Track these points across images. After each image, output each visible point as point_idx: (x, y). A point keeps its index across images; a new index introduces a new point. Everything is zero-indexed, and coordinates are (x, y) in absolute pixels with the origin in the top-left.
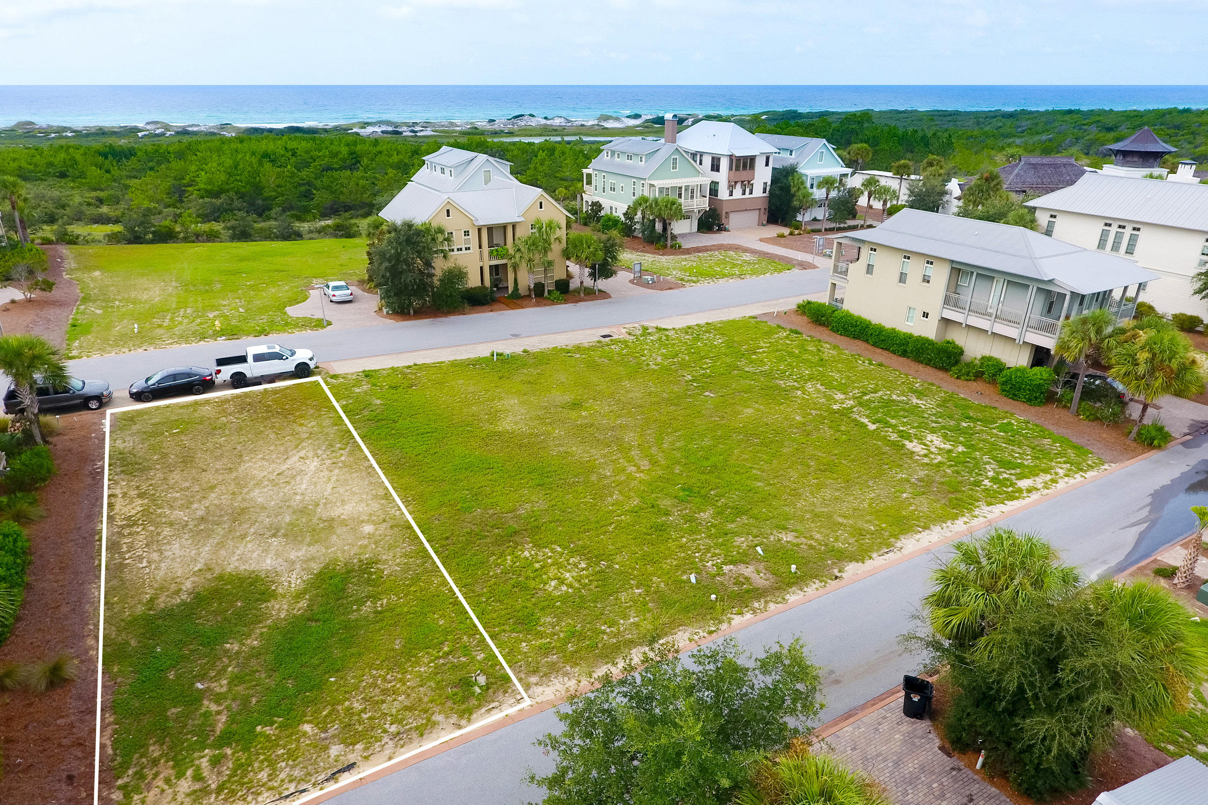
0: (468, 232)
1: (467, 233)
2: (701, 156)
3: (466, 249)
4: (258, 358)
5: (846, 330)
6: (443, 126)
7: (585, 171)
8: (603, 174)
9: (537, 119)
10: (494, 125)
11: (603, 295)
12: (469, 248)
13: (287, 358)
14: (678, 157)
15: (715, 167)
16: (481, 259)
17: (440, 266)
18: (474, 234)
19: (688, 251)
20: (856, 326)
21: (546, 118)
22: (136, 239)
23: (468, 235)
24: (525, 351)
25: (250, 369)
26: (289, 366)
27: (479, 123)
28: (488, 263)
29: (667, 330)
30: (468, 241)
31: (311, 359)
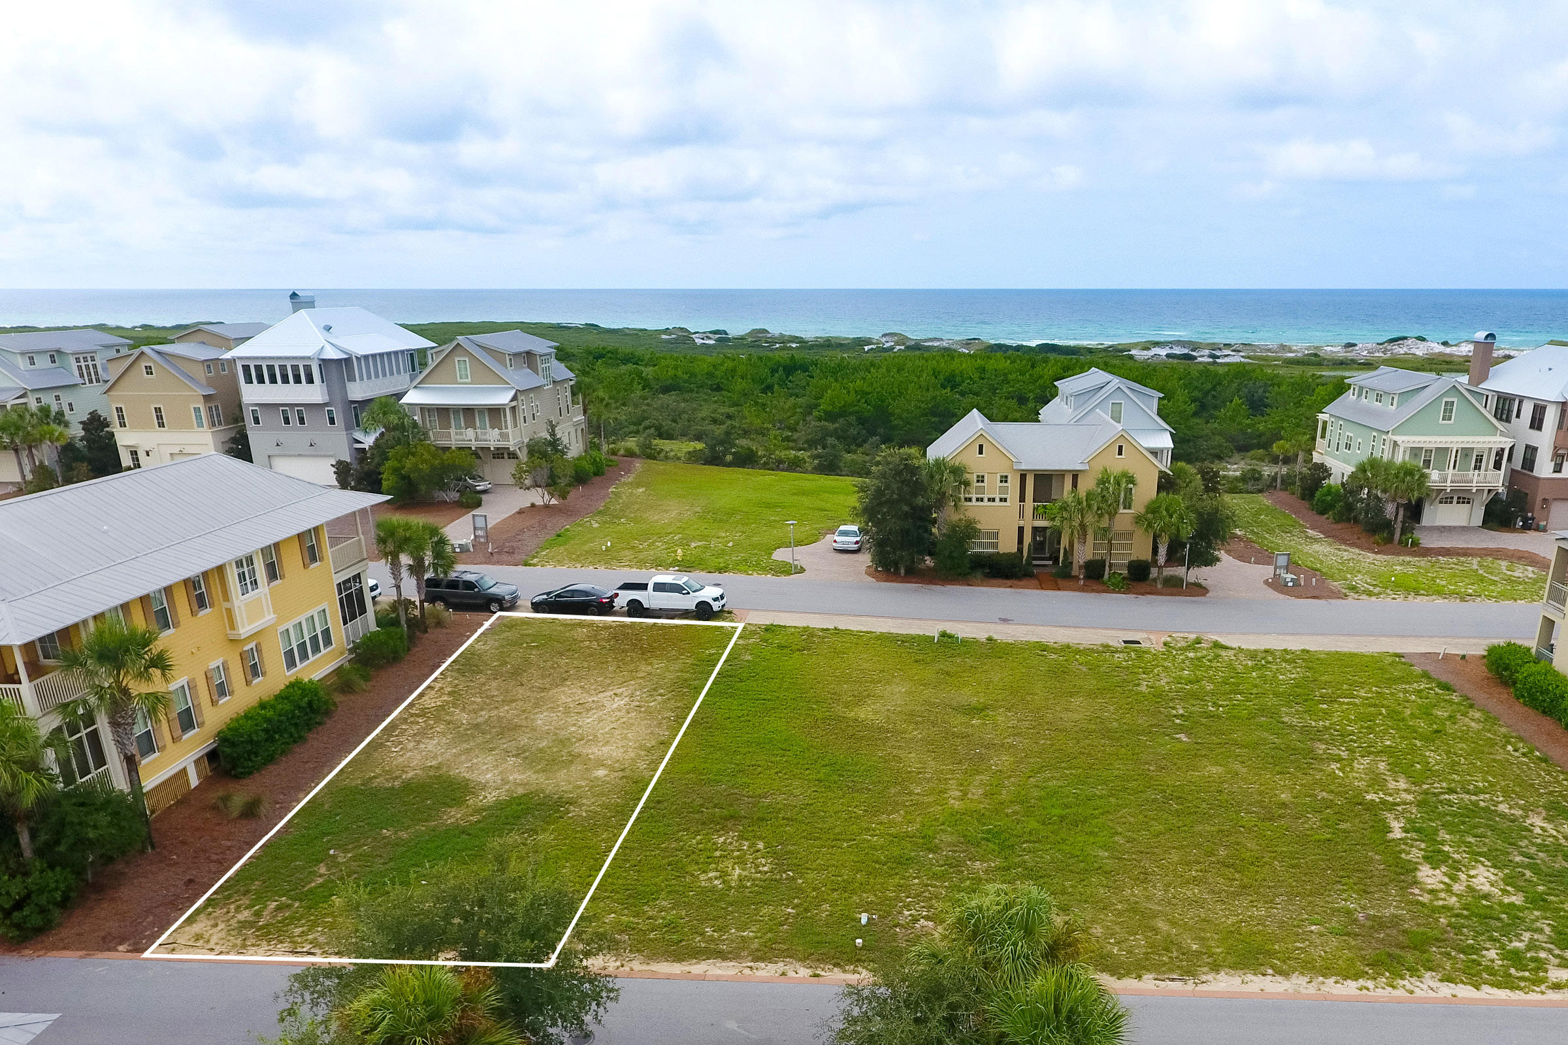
0: (1006, 477)
1: (1004, 479)
2: (1521, 402)
3: (1001, 500)
4: (659, 587)
5: (1533, 699)
6: (1269, 350)
7: (1321, 417)
8: (1341, 422)
9: (1429, 344)
10: (1352, 351)
11: (1198, 590)
12: (1005, 500)
13: (688, 593)
14: (1455, 400)
15: (1537, 423)
16: (1021, 515)
17: (948, 516)
18: (1014, 484)
19: (1427, 552)
20: (1547, 692)
21: (1445, 344)
22: (714, 460)
23: (1006, 482)
24: (990, 639)
25: (649, 599)
26: (689, 603)
27: (1329, 348)
28: (1029, 524)
29: (1227, 648)
30: (1004, 490)
31: (715, 599)
